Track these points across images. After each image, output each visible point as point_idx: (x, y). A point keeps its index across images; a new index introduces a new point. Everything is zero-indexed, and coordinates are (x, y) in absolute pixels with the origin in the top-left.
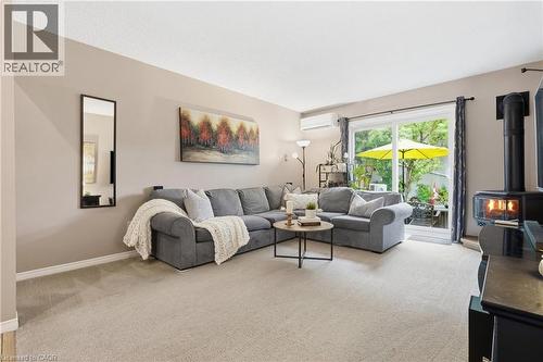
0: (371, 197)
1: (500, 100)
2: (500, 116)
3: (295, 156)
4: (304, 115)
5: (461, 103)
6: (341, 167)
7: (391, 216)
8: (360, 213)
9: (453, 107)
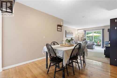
0: (91, 42)
1: (108, 29)
2: (108, 31)
3: (78, 36)
4: (78, 30)
5: (103, 29)
6: (85, 38)
7: (94, 44)
8: (89, 44)
9: (102, 30)
